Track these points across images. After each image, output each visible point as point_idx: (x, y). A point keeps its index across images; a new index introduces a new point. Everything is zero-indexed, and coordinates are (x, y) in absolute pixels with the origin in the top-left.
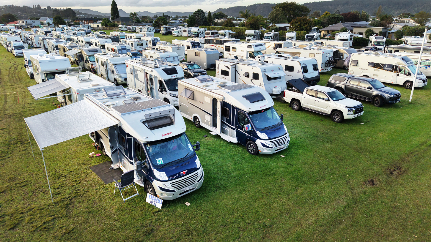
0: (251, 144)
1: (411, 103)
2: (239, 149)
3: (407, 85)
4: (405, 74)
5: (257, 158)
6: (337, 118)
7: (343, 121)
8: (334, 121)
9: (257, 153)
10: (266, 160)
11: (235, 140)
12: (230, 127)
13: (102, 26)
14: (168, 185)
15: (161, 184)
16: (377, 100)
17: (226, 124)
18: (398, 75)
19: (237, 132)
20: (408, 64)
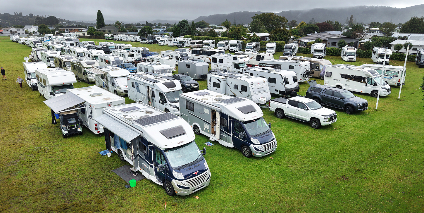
1: (377, 110)
4: (372, 84)
5: (252, 160)
6: (315, 125)
7: (320, 127)
8: (313, 127)
9: (251, 156)
10: (259, 162)
11: (231, 145)
12: (227, 134)
14: (184, 183)
15: (179, 183)
16: (349, 109)
17: (223, 132)
18: (366, 85)
19: (234, 138)
20: (374, 75)
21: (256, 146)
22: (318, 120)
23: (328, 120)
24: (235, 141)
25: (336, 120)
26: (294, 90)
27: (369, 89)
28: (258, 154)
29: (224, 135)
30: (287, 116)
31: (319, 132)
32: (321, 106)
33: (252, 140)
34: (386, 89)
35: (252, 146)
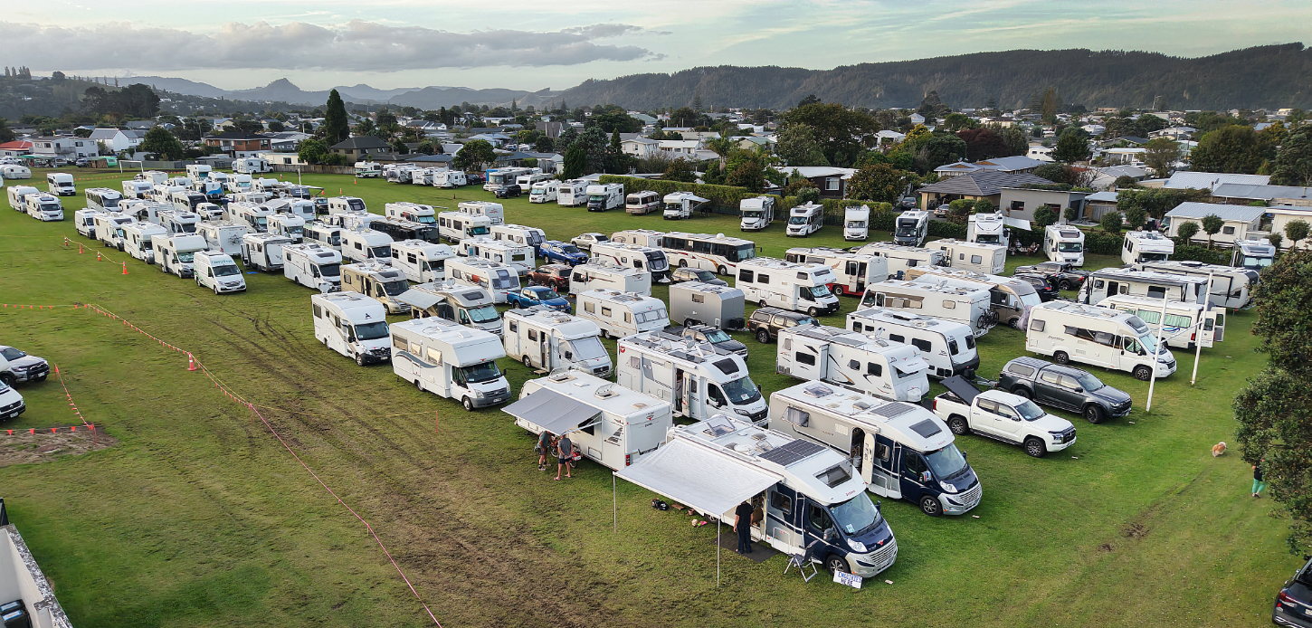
0: (930, 501)
1: (1149, 414)
2: (908, 507)
3: (1141, 373)
4: (1135, 352)
5: (943, 520)
6: (1035, 450)
7: (1045, 454)
8: (1030, 455)
9: (939, 513)
10: (956, 525)
11: (897, 495)
12: (889, 474)
13: (301, 160)
14: (866, 558)
15: (860, 558)
16: (1093, 412)
17: (881, 470)
18: (1123, 353)
19: (903, 483)
20: (1139, 332)
21: (951, 497)
22: (1042, 441)
23: (1060, 441)
24: (905, 487)
25: (1074, 441)
26: (970, 367)
27: (1128, 361)
28: (954, 510)
29: (881, 476)
30: (975, 430)
31: (1042, 465)
32: (1042, 411)
33: (943, 485)
34: (1165, 362)
35: (943, 497)
